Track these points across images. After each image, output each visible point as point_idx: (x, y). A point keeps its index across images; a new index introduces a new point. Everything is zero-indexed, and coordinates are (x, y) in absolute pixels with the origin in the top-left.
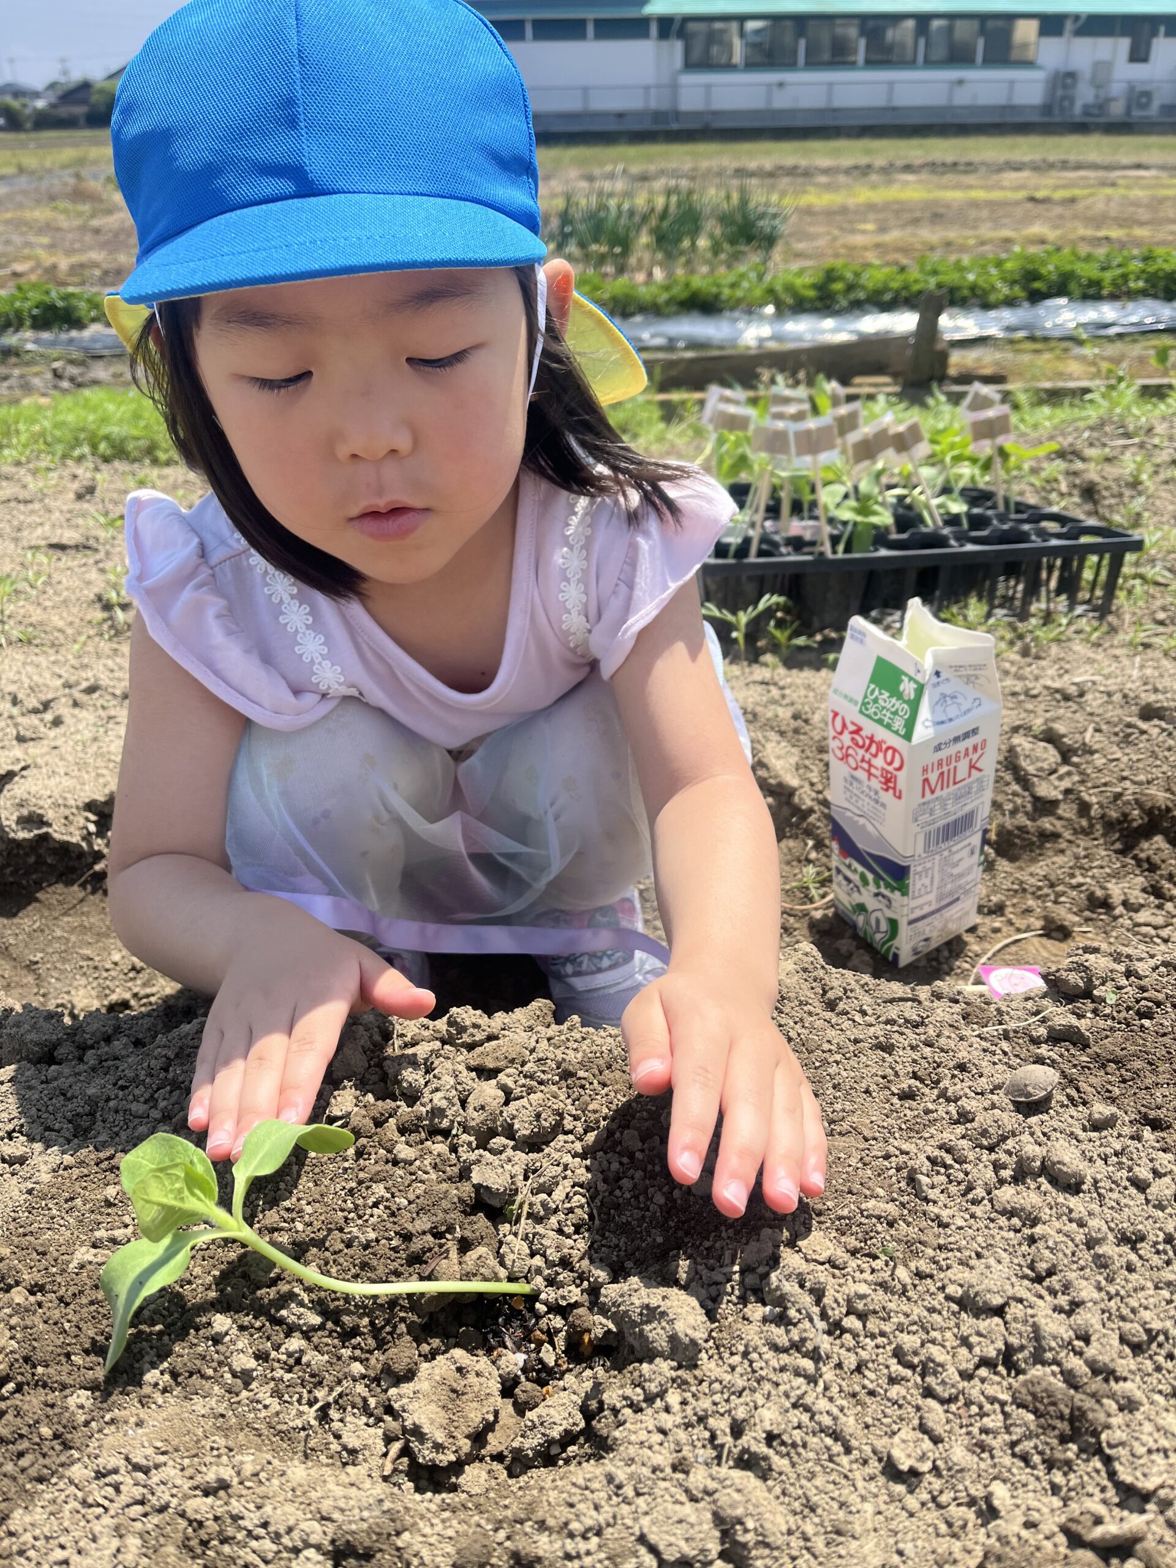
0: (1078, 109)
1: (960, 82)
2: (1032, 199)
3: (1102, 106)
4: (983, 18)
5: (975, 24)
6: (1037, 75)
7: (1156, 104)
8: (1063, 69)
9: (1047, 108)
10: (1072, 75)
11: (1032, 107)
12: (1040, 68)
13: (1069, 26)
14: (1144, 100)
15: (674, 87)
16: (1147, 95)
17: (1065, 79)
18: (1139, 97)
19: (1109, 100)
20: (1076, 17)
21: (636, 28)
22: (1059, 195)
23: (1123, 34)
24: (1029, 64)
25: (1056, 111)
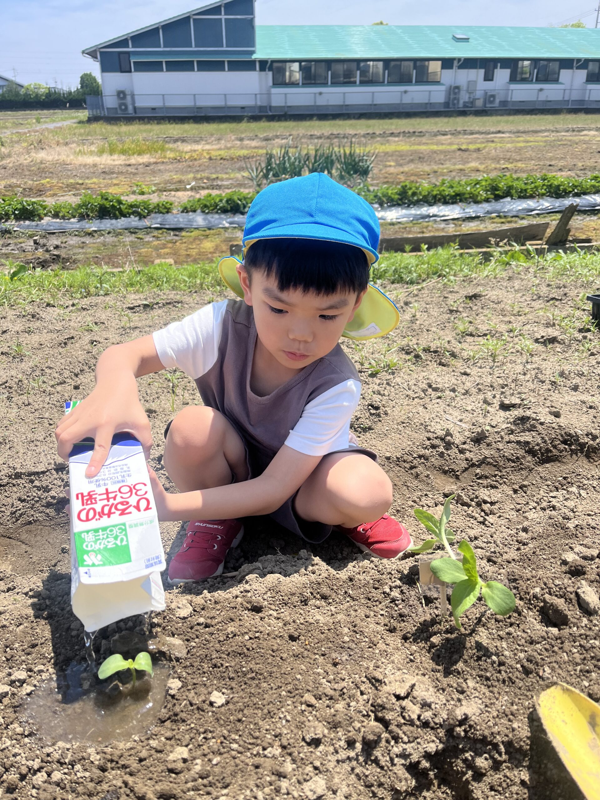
0: (461, 104)
1: (406, 92)
2: (460, 149)
3: (472, 102)
4: (415, 60)
5: (411, 64)
6: (443, 88)
7: (497, 101)
8: (453, 85)
9: (446, 104)
10: (457, 88)
11: (440, 103)
12: (443, 85)
13: (455, 63)
14: (492, 99)
15: (269, 94)
16: (493, 96)
17: (454, 90)
18: (489, 97)
19: (475, 100)
20: (459, 60)
21: (249, 65)
22: (472, 147)
23: (481, 68)
24: (438, 83)
25: (451, 106)
